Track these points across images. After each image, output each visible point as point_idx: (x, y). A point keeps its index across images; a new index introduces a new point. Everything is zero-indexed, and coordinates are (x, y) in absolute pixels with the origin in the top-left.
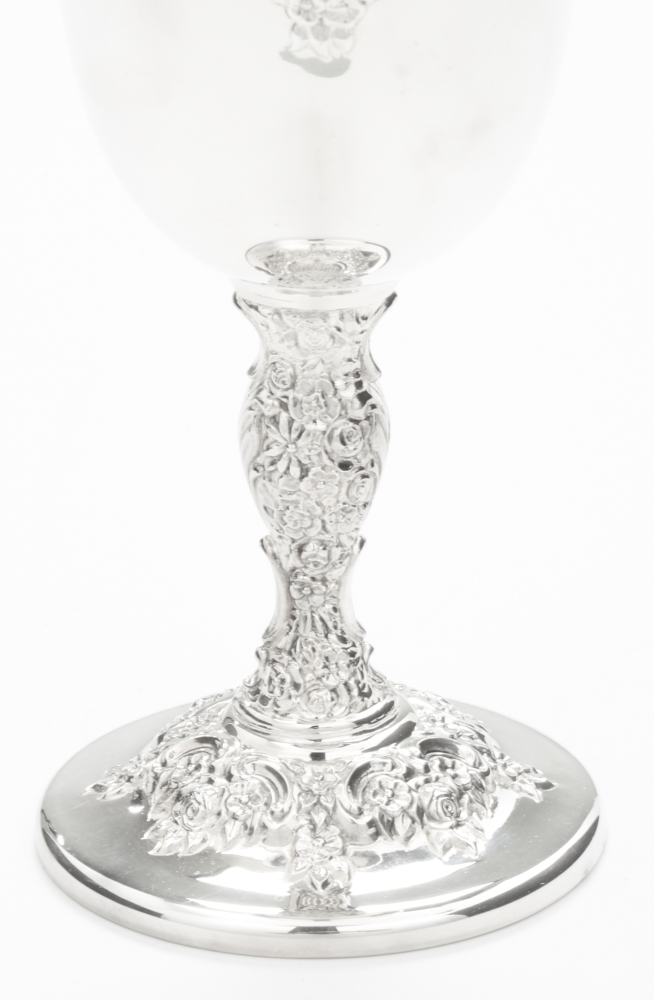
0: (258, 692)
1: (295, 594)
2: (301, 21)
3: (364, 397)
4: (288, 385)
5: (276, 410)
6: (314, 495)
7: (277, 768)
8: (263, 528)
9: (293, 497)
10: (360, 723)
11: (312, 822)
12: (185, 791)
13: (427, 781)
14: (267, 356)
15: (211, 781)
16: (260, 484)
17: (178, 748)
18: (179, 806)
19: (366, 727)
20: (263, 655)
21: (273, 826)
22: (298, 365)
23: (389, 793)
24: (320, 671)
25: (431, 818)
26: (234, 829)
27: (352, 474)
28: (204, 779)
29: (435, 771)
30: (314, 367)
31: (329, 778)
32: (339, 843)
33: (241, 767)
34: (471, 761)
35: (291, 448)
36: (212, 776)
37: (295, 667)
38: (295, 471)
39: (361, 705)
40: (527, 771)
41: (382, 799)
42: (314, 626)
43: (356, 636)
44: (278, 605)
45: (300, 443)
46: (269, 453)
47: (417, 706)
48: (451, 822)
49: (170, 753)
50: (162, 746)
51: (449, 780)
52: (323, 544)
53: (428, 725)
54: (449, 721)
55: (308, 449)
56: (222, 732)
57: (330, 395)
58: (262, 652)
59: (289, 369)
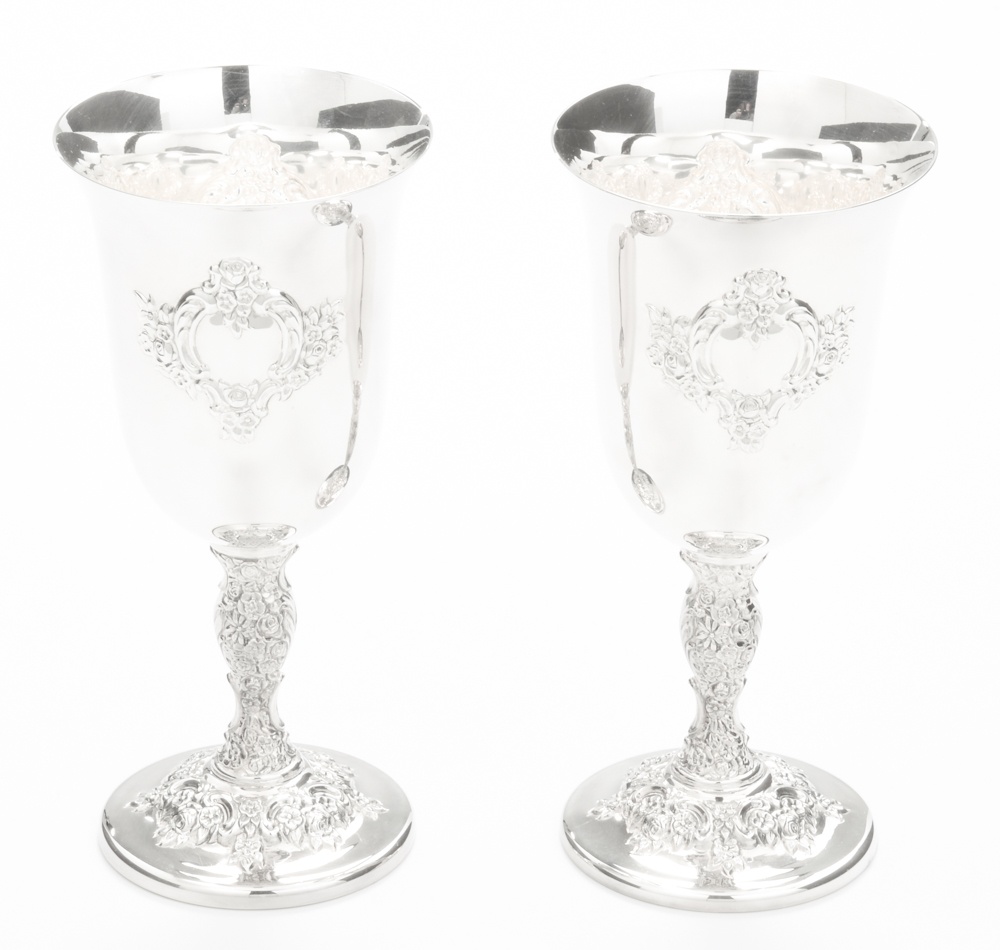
0: (686, 762)
1: (709, 710)
2: (736, 436)
3: (751, 608)
4: (711, 602)
5: (704, 614)
6: (723, 660)
7: (697, 804)
8: (691, 673)
9: (712, 661)
10: (743, 780)
11: (721, 836)
12: (648, 817)
13: (782, 813)
14: (698, 586)
15: (663, 813)
16: (692, 653)
17: (642, 791)
18: (646, 826)
19: (747, 782)
20: (689, 742)
21: (701, 839)
22: (716, 591)
23: (762, 820)
24: (723, 752)
25: (785, 834)
26: (678, 840)
27: (743, 648)
28: (659, 811)
29: (786, 808)
30: (725, 592)
31: (729, 812)
32: (737, 849)
33: (680, 806)
34: (804, 799)
35: (712, 635)
36: (663, 809)
37: (709, 749)
38: (714, 647)
39: (744, 770)
40: (833, 803)
41: (758, 824)
42: (719, 727)
43: (740, 732)
44: (698, 715)
45: (717, 632)
46: (699, 637)
47: (771, 767)
48: (796, 836)
49: (636, 794)
50: (630, 790)
51: (793, 811)
52: (726, 684)
53: (779, 778)
54: (790, 776)
55: (721, 636)
56: (666, 783)
57: (733, 607)
58: (688, 740)
59: (711, 593)
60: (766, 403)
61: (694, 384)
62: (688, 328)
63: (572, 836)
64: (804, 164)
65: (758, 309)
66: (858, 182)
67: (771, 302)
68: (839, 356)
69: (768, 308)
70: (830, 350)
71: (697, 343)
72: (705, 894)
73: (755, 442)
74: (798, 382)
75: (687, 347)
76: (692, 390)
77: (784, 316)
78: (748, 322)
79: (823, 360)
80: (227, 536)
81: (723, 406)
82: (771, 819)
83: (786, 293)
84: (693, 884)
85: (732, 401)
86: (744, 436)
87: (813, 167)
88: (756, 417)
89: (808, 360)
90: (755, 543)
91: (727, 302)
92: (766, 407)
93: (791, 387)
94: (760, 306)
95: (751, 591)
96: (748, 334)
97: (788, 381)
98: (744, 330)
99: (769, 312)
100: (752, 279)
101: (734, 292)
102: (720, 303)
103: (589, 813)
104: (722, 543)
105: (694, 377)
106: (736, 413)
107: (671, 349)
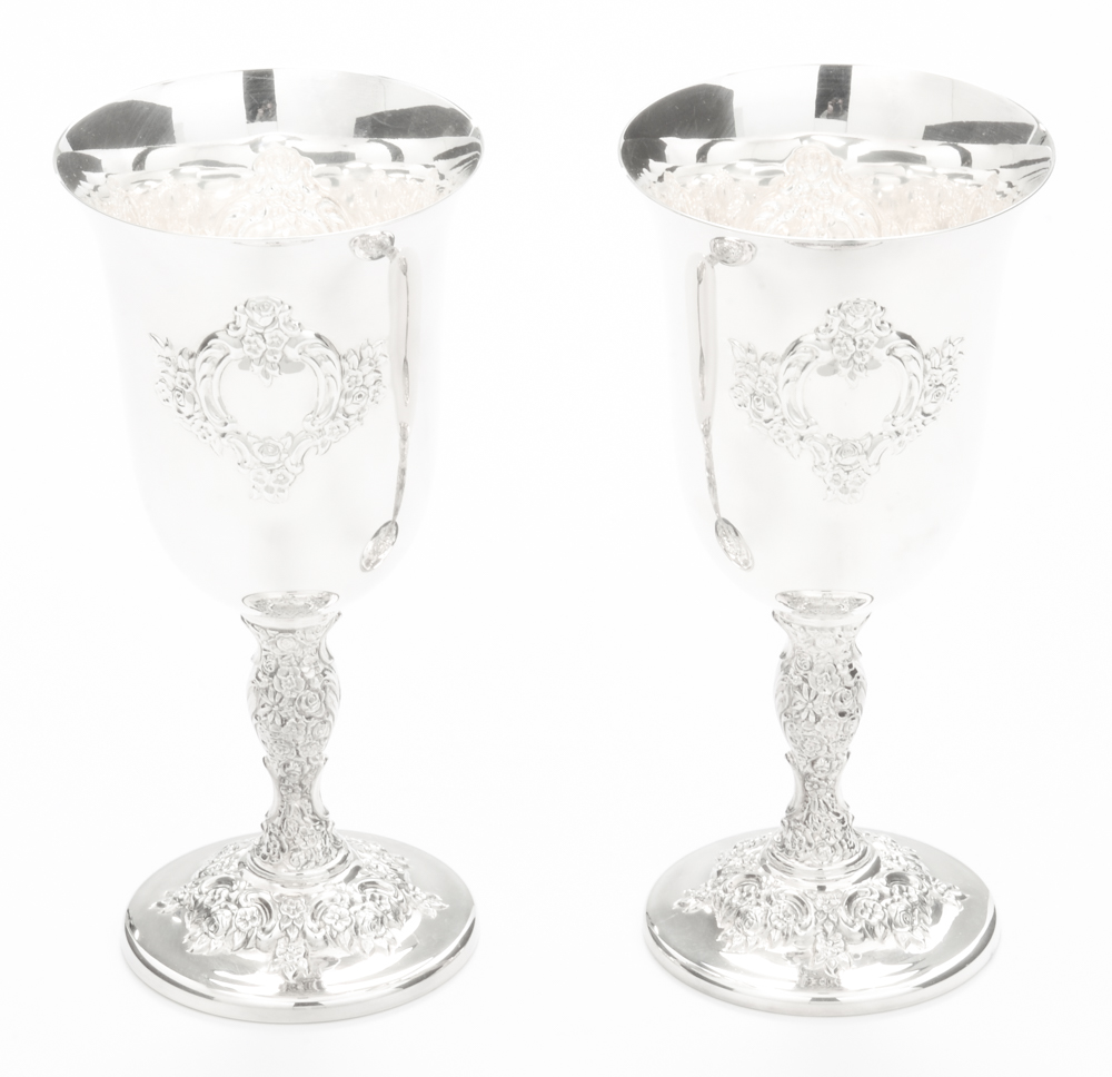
0: (783, 846)
1: (808, 788)
2: (833, 486)
3: (853, 673)
4: (808, 667)
6: (824, 733)
7: (797, 894)
8: (787, 747)
10: (848, 866)
11: (824, 930)
12: (742, 910)
13: (893, 902)
14: (794, 650)
15: (758, 904)
16: (788, 725)
17: (734, 879)
18: (739, 920)
19: (853, 868)
20: (787, 824)
21: (801, 933)
22: (814, 656)
23: (870, 911)
24: (824, 835)
25: (896, 925)
26: (776, 935)
27: (846, 719)
28: (754, 903)
29: (897, 896)
30: (824, 657)
31: (833, 902)
32: (842, 943)
33: (778, 897)
34: (917, 885)
35: (810, 705)
36: (759, 901)
37: (809, 832)
38: (812, 718)
39: (849, 854)
40: (950, 888)
41: (866, 916)
42: (819, 807)
43: (844, 811)
44: (796, 794)
45: (815, 702)
46: (796, 708)
47: (880, 848)
48: (909, 928)
49: (728, 883)
50: (721, 878)
51: (905, 900)
52: (827, 759)
53: (888, 862)
54: (902, 860)
55: (820, 706)
56: (761, 871)
57: (834, 674)
58: (786, 821)
59: (809, 658)
60: (866, 448)
61: (784, 428)
62: (776, 365)
63: (656, 930)
64: (906, 168)
65: (855, 344)
67: (869, 335)
68: (948, 393)
69: (866, 342)
70: (937, 386)
71: (788, 382)
72: (807, 996)
73: (854, 491)
74: (901, 424)
75: (775, 387)
76: (781, 435)
77: (885, 350)
78: (843, 358)
79: (929, 398)
80: (259, 605)
81: (818, 452)
82: (880, 910)
83: (886, 325)
84: (794, 984)
85: (827, 446)
86: (842, 485)
88: (855, 464)
89: (912, 399)
90: (858, 602)
91: (820, 336)
92: (866, 453)
93: (894, 429)
94: (857, 340)
95: (853, 654)
96: (844, 371)
97: (890, 423)
98: (840, 367)
99: (867, 347)
100: (848, 311)
101: (827, 325)
102: (812, 337)
103: (675, 906)
104: (820, 604)
105: (784, 420)
106: (832, 459)
107: (758, 389)
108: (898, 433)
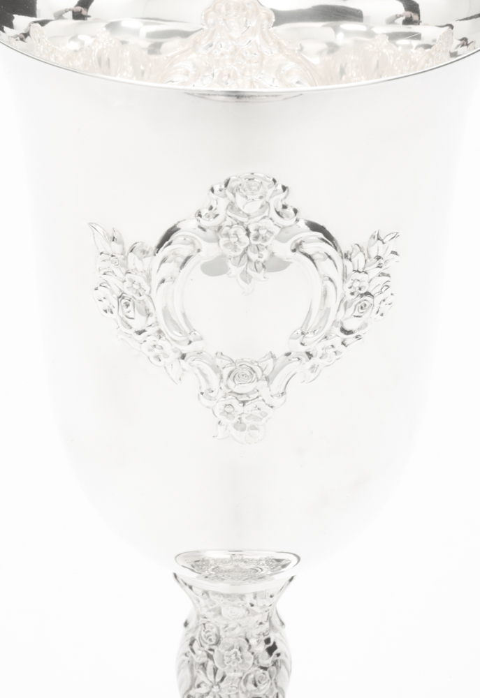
2: (224, 420)
3: (271, 650)
4: (214, 642)
5: (205, 659)
14: (198, 617)
22: (221, 627)
30: (233, 629)
35: (215, 689)
45: (222, 685)
46: (198, 690)
55: (227, 690)
57: (245, 651)
59: (215, 630)
60: (267, 373)
61: (160, 342)
62: (147, 260)
64: (336, 29)
65: (248, 234)
66: (413, 50)
67: (267, 224)
68: (377, 305)
69: (263, 232)
70: (362, 295)
71: (163, 281)
73: (254, 428)
74: (313, 344)
75: (148, 289)
76: (157, 351)
77: (289, 245)
78: (233, 254)
79: (350, 311)
81: (204, 375)
83: (290, 211)
85: (216, 369)
86: (236, 420)
87: (347, 33)
88: (253, 392)
89: (328, 311)
90: (279, 564)
91: (203, 222)
92: (267, 379)
93: (304, 349)
94: (251, 229)
95: (272, 626)
96: (235, 270)
97: (298, 341)
98: (230, 264)
99: (265, 239)
100: (238, 189)
101: (211, 208)
102: (193, 223)
104: (228, 567)
105: (160, 332)
106: (223, 385)
107: (126, 291)
108: (309, 355)
